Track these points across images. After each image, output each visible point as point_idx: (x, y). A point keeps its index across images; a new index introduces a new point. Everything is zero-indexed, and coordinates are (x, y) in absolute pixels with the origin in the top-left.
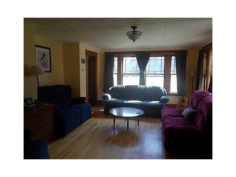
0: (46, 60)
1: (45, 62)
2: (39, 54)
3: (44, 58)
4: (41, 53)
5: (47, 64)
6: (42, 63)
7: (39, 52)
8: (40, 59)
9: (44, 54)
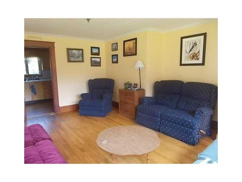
0: (198, 50)
1: (195, 53)
2: (187, 46)
3: (194, 49)
4: (190, 44)
5: (198, 55)
6: (191, 54)
7: (188, 42)
8: (188, 51)
9: (194, 43)
